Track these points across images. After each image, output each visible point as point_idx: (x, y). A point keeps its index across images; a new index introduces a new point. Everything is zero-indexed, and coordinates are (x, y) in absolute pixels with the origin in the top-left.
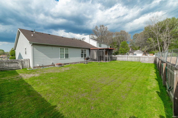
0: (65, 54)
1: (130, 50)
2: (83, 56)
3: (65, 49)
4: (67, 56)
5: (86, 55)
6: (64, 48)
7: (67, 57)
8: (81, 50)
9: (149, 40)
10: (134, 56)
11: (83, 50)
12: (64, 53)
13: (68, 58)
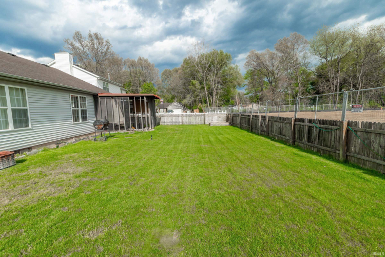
0: (13, 110)
1: (161, 103)
2: (78, 117)
3: (10, 88)
4: (21, 119)
5: (86, 114)
6: (7, 87)
7: (21, 122)
8: (72, 98)
9: (194, 85)
10: (171, 113)
11: (77, 98)
12: (9, 108)
13: (27, 126)
